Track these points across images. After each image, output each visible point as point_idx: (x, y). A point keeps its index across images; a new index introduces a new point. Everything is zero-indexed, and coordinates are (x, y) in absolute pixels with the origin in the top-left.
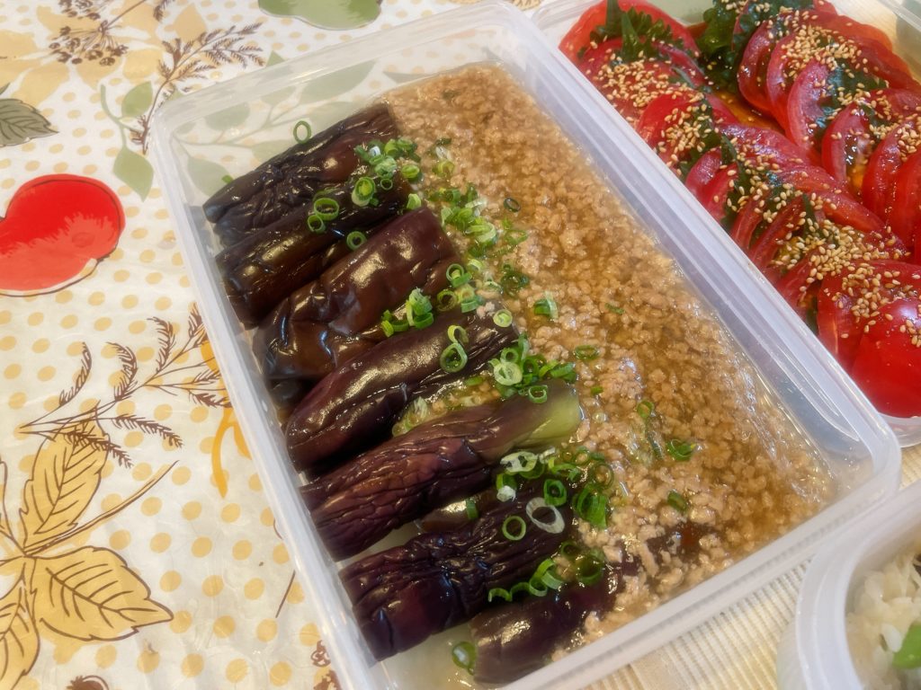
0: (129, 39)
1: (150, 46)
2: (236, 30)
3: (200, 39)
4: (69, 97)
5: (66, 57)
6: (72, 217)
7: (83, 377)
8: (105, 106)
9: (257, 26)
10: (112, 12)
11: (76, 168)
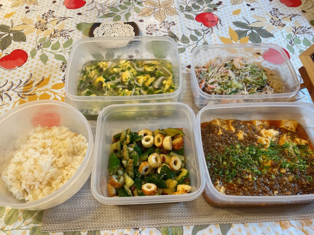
0: (49, 27)
1: (52, 29)
2: (69, 31)
3: (61, 31)
4: (32, 36)
5: (37, 27)
6: (19, 58)
7: (5, 85)
8: (37, 39)
9: (73, 31)
10: (50, 20)
11: (25, 50)
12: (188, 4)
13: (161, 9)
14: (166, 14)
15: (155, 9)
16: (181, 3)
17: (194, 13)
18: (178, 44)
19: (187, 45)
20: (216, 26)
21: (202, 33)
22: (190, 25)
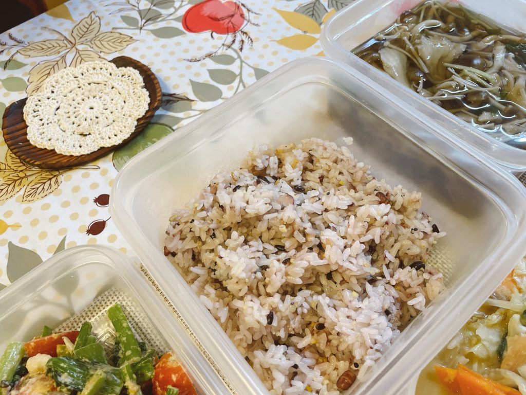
12: (136, 5)
13: (80, 47)
14: (102, 55)
15: (63, 57)
16: (120, 10)
17: (172, 17)
18: (198, 113)
19: (220, 101)
20: (245, 22)
21: (230, 52)
22: (186, 51)
